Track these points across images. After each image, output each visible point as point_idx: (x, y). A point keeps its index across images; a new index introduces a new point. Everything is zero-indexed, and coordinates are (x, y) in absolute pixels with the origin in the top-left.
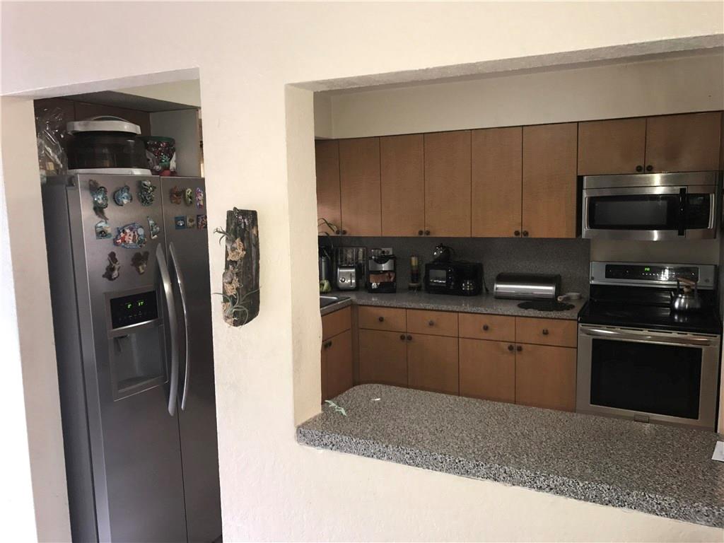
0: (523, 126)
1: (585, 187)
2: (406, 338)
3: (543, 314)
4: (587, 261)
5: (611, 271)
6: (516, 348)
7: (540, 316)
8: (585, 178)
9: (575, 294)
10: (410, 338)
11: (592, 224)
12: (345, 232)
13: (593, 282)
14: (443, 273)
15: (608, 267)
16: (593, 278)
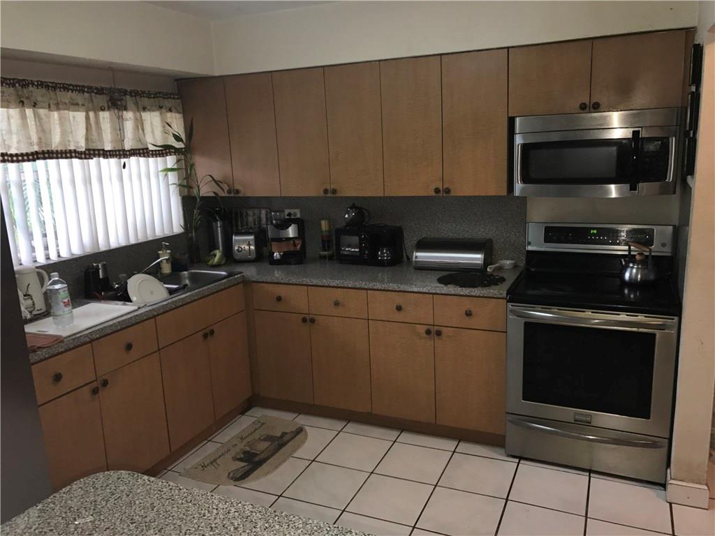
0: (441, 55)
1: (517, 131)
2: (309, 320)
3: (466, 291)
4: (523, 223)
5: (552, 233)
6: (434, 332)
7: (462, 293)
8: (518, 120)
9: (508, 262)
10: (313, 321)
11: (526, 179)
12: (238, 192)
13: (530, 248)
14: (355, 239)
15: (548, 230)
16: (529, 244)
